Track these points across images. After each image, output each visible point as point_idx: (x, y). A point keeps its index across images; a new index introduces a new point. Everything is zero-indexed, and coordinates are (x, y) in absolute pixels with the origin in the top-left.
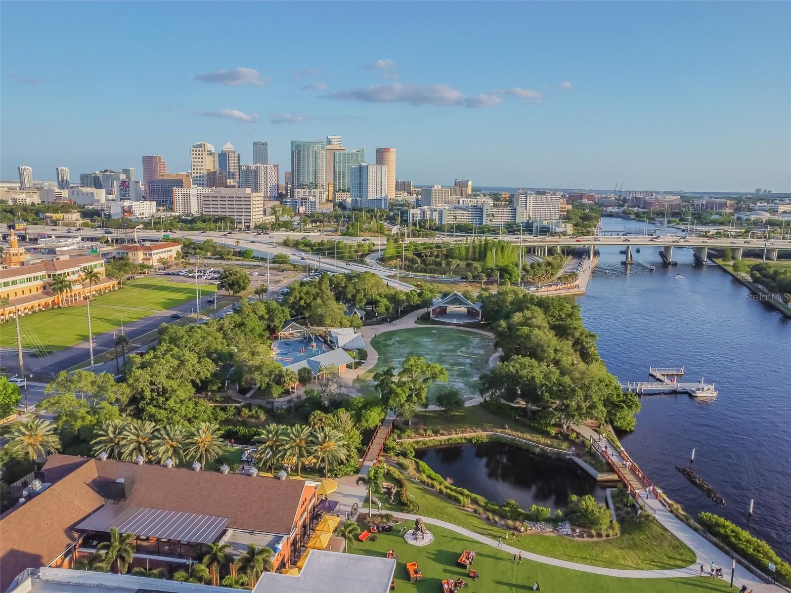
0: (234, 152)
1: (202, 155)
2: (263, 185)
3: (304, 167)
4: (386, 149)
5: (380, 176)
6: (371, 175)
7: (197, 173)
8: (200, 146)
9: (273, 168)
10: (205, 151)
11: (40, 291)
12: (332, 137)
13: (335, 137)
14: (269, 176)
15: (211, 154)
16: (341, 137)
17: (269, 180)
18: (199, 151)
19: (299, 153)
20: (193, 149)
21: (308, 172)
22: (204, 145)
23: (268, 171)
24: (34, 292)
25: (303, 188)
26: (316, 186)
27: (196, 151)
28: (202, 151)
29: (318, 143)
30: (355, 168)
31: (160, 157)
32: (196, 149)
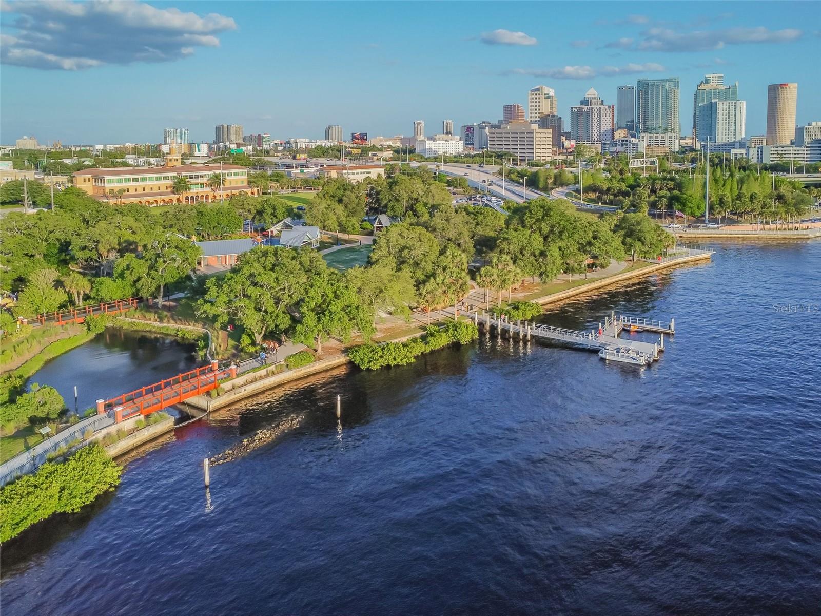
0: (597, 99)
1: (539, 98)
2: (595, 127)
3: (652, 108)
4: (781, 85)
5: (734, 114)
6: (721, 114)
7: (533, 117)
8: (538, 90)
9: (607, 110)
10: (542, 95)
11: (169, 190)
12: (711, 76)
13: (714, 75)
14: (602, 118)
15: (548, 98)
16: (722, 75)
17: (602, 123)
18: (536, 95)
19: (646, 93)
20: (530, 92)
21: (657, 114)
22: (542, 88)
23: (602, 112)
24: (163, 190)
25: (650, 133)
26: (666, 130)
27: (533, 95)
28: (539, 95)
29: (670, 80)
30: (704, 106)
31: (518, 106)
32: (533, 93)
